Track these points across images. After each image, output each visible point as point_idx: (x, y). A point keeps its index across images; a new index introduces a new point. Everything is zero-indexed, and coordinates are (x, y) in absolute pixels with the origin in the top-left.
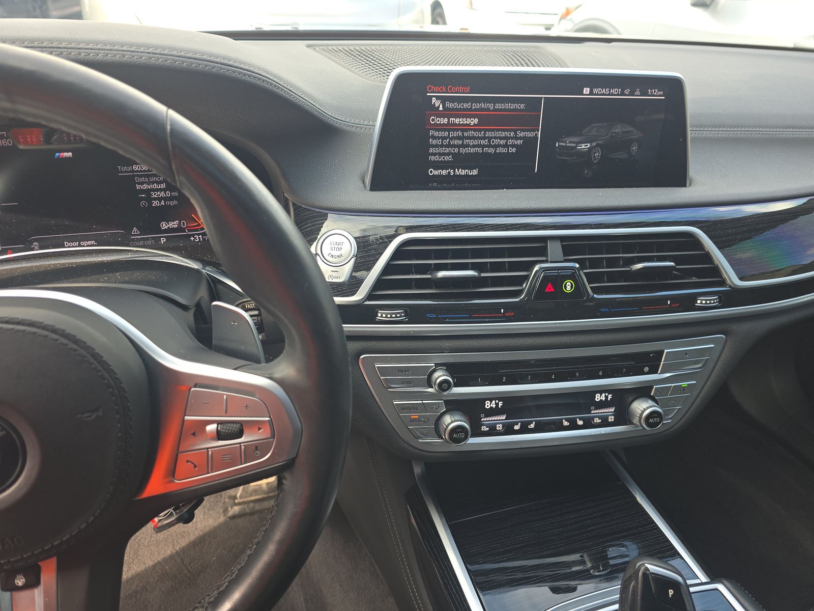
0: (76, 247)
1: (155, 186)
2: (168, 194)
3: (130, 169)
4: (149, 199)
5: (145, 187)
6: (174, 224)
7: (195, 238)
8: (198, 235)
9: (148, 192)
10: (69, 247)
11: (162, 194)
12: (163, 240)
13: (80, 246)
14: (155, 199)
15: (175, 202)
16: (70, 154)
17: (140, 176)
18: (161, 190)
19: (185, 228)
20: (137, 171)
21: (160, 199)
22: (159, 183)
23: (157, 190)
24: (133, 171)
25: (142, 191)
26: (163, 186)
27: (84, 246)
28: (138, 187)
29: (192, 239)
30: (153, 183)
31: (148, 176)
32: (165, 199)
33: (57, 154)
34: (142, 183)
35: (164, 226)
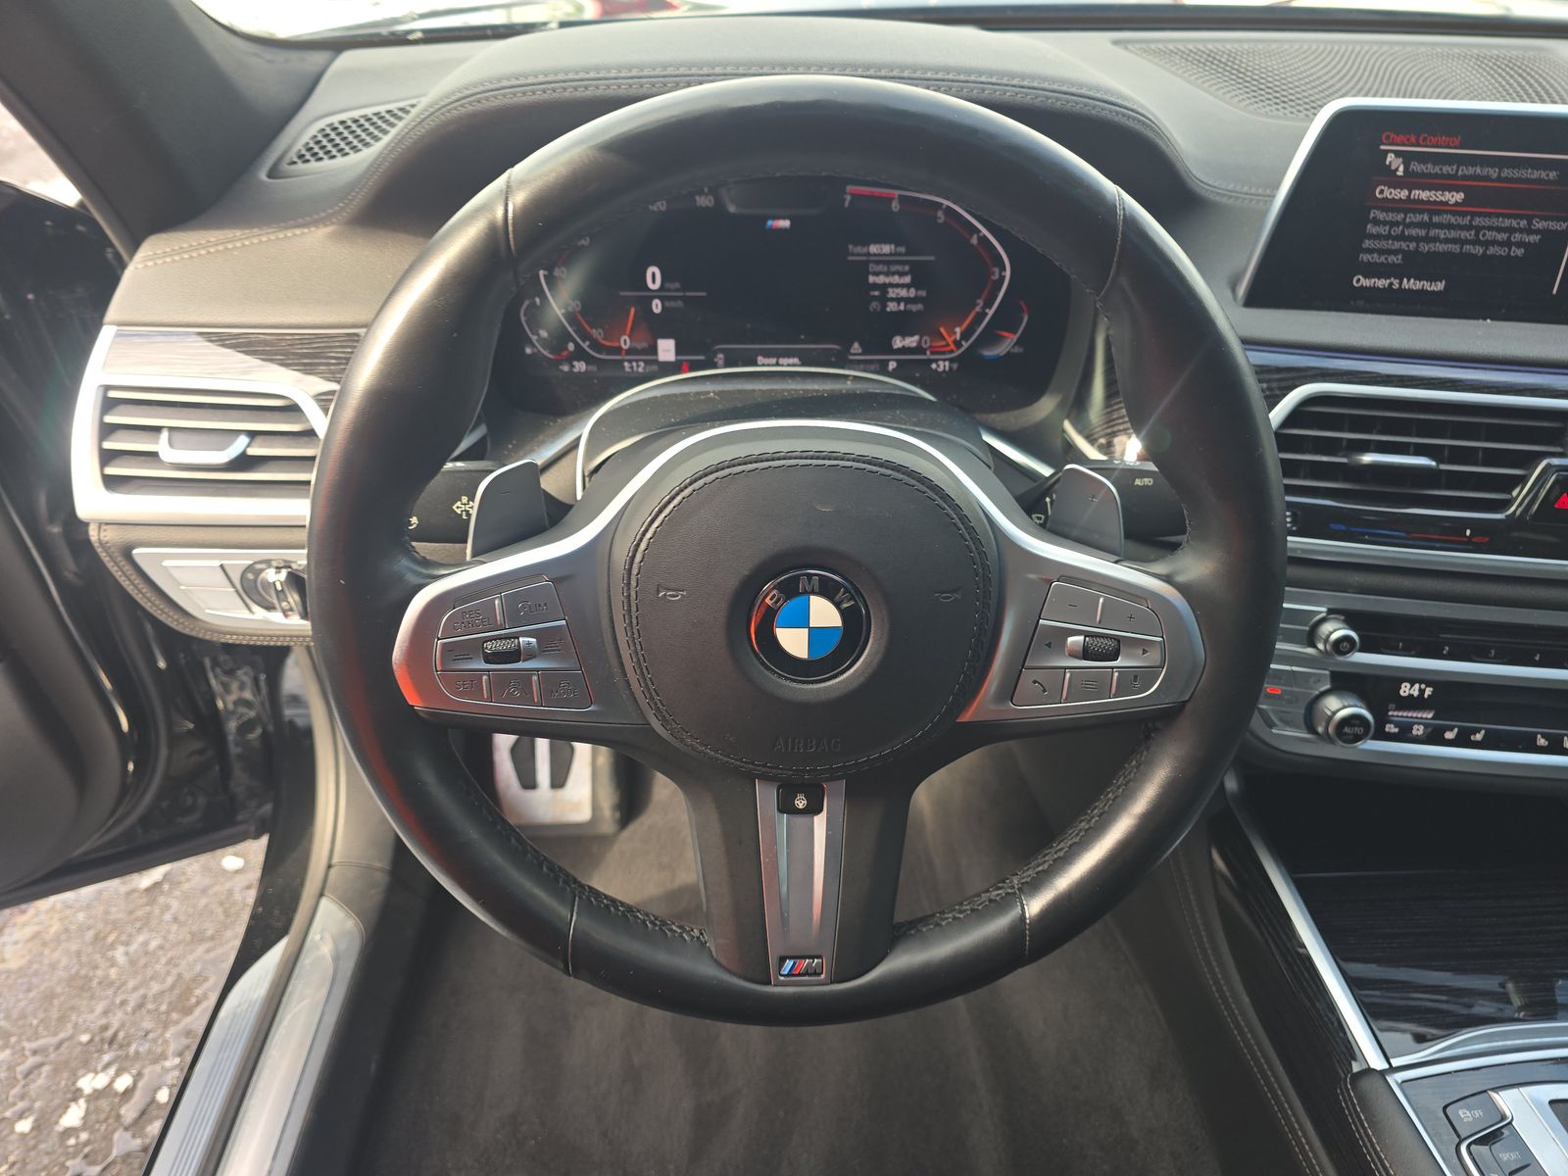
0: (773, 365)
1: (896, 279)
2: (912, 293)
3: (865, 250)
4: (884, 299)
5: (881, 279)
6: (911, 341)
7: (938, 366)
8: (944, 360)
9: (884, 287)
10: (763, 365)
11: (903, 293)
12: (892, 365)
13: (777, 364)
14: (892, 300)
15: (920, 307)
16: (785, 224)
17: (877, 263)
18: (902, 286)
19: (926, 350)
20: (875, 255)
21: (898, 300)
22: (901, 274)
23: (897, 286)
24: (869, 254)
25: (876, 286)
26: (907, 279)
27: (783, 365)
28: (872, 279)
29: (934, 366)
30: (893, 274)
31: (888, 263)
32: (907, 300)
33: (770, 223)
34: (877, 274)
35: (898, 342)
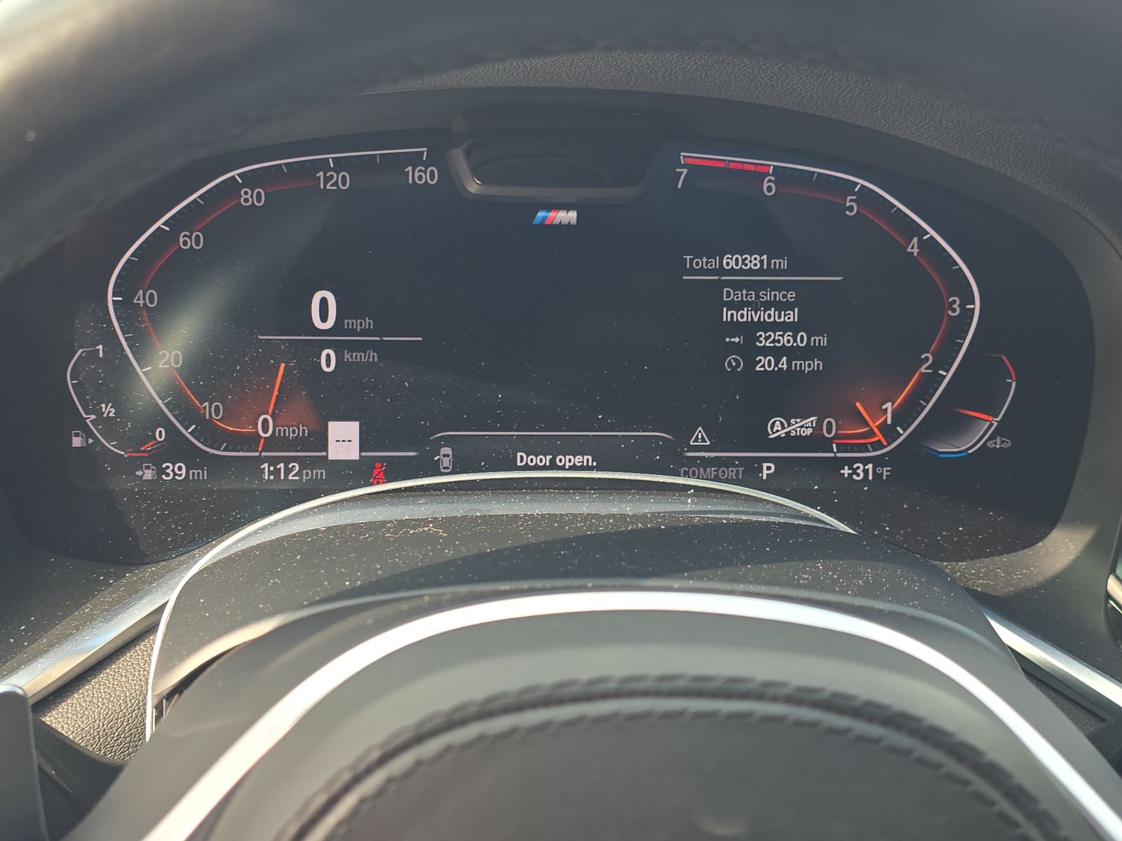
0: (544, 468)
1: (772, 315)
2: (802, 339)
3: (714, 264)
4: (750, 351)
5: (745, 315)
6: (803, 427)
7: (855, 472)
8: (865, 461)
9: (751, 329)
10: (526, 468)
11: (786, 339)
12: (767, 470)
13: (553, 466)
14: (765, 351)
15: (817, 364)
16: (570, 216)
17: (737, 286)
18: (784, 327)
19: (831, 440)
20: (732, 272)
21: (777, 352)
22: (781, 307)
23: (774, 327)
24: (721, 271)
25: (735, 328)
26: (792, 316)
27: (563, 468)
28: (727, 315)
29: (846, 471)
30: (767, 305)
31: (758, 287)
32: (792, 353)
33: (541, 214)
34: (738, 306)
35: (777, 428)
